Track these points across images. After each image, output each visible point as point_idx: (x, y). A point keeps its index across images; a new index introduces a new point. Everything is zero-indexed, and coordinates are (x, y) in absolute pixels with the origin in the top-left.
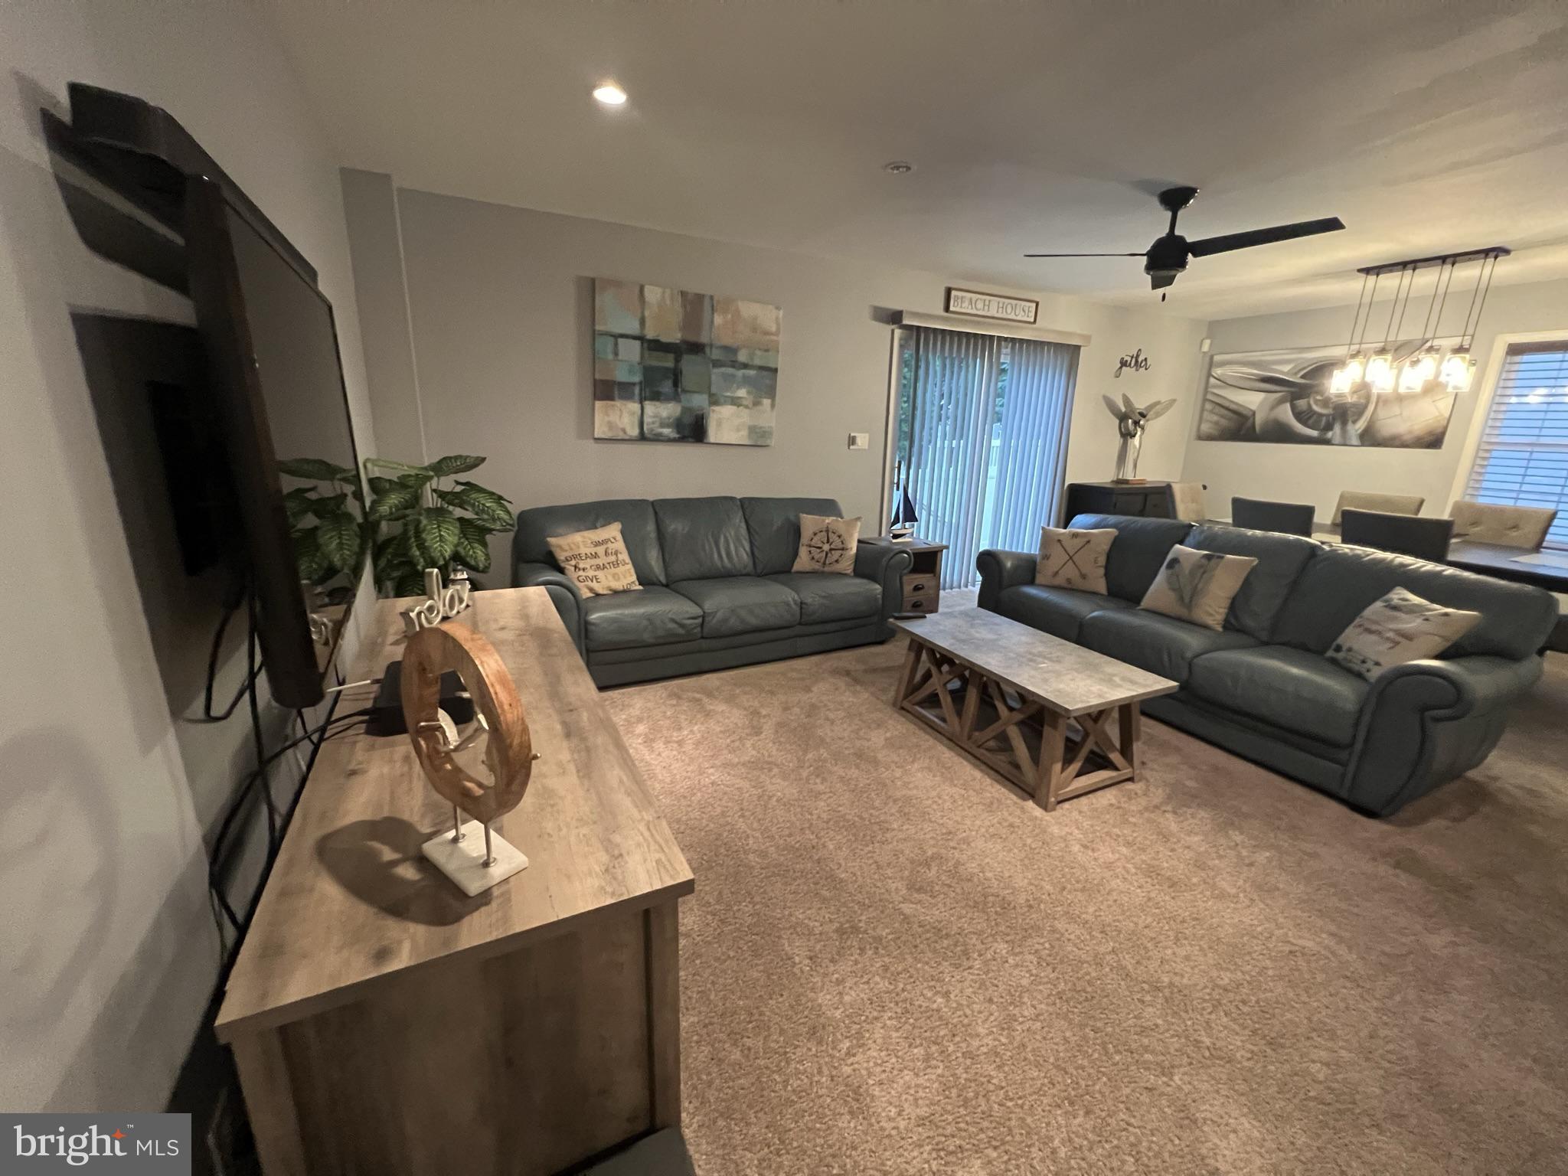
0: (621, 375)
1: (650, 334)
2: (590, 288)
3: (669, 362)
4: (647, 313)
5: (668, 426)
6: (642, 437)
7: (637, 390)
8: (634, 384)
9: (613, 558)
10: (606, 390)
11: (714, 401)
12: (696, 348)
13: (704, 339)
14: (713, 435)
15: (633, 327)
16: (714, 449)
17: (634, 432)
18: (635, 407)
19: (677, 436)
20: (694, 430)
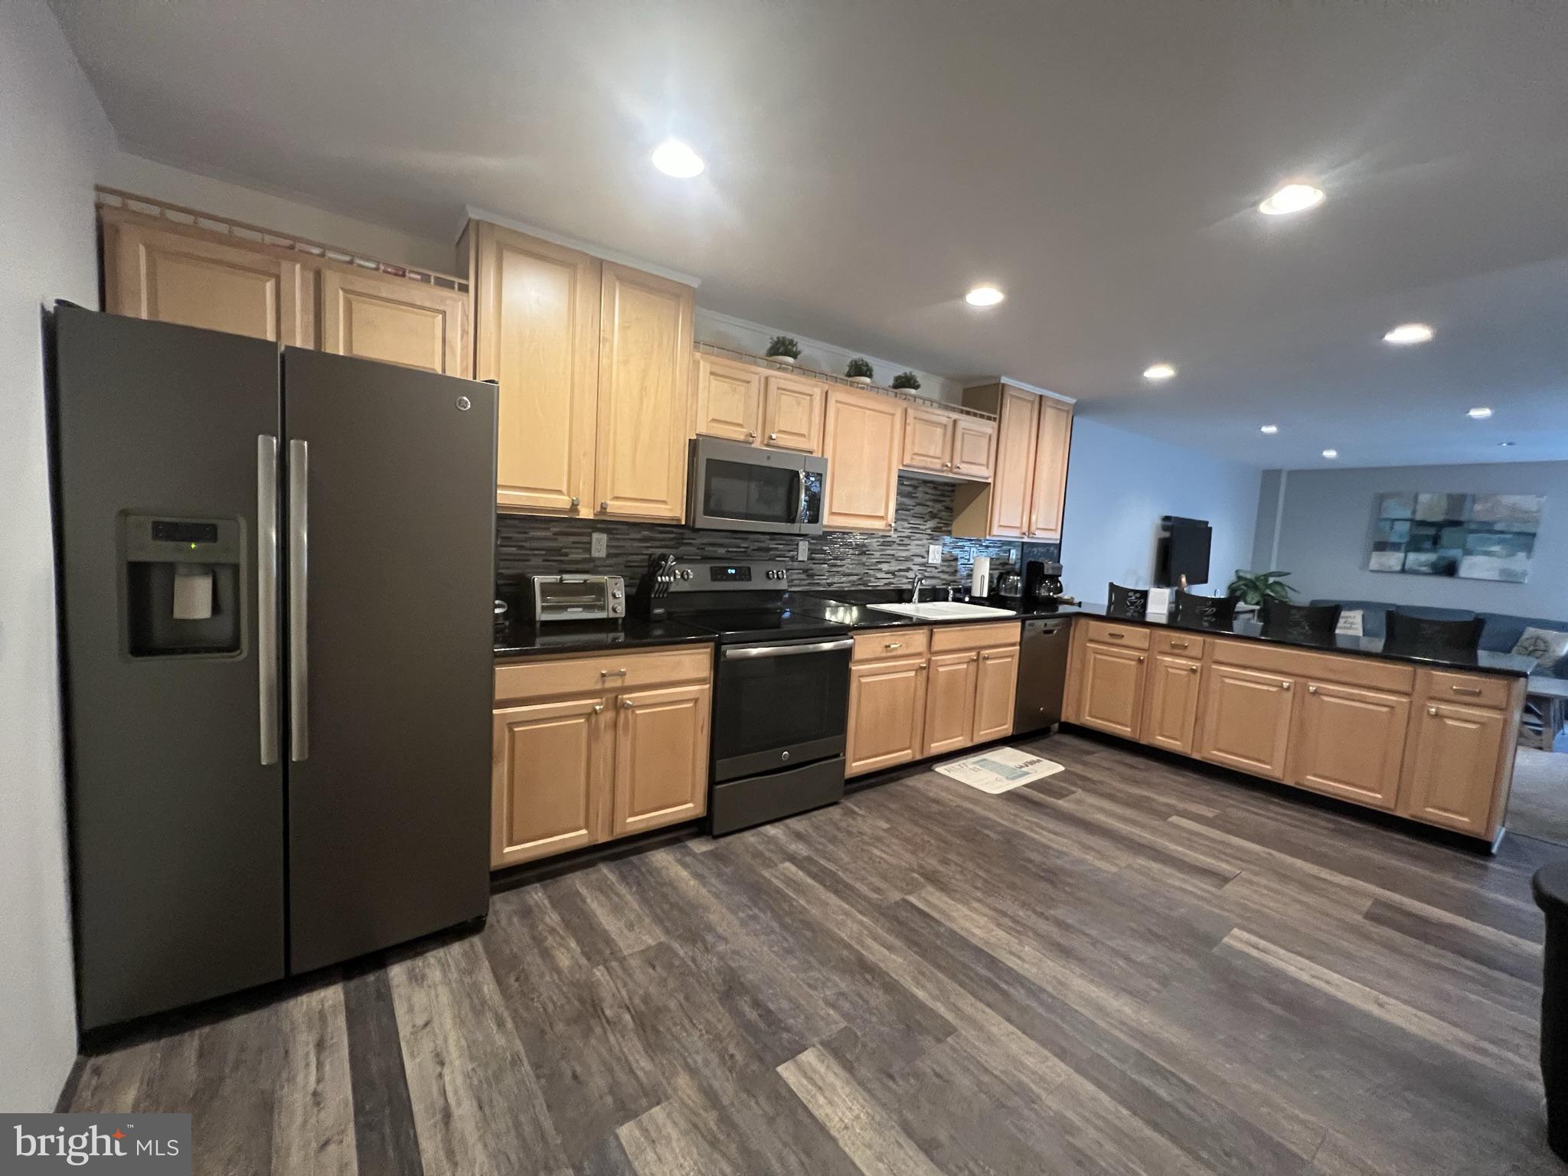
0: (1394, 539)
1: (1419, 517)
2: (1381, 499)
3: (1432, 531)
4: (1418, 507)
5: (1425, 566)
6: (1403, 571)
7: (1403, 547)
8: (1401, 544)
9: (1349, 625)
10: (1381, 546)
11: (1468, 552)
12: (1456, 524)
13: (1463, 518)
14: (1463, 571)
15: (1408, 514)
16: (1463, 581)
17: (1398, 568)
18: (1401, 555)
19: (1430, 571)
20: (1449, 569)
